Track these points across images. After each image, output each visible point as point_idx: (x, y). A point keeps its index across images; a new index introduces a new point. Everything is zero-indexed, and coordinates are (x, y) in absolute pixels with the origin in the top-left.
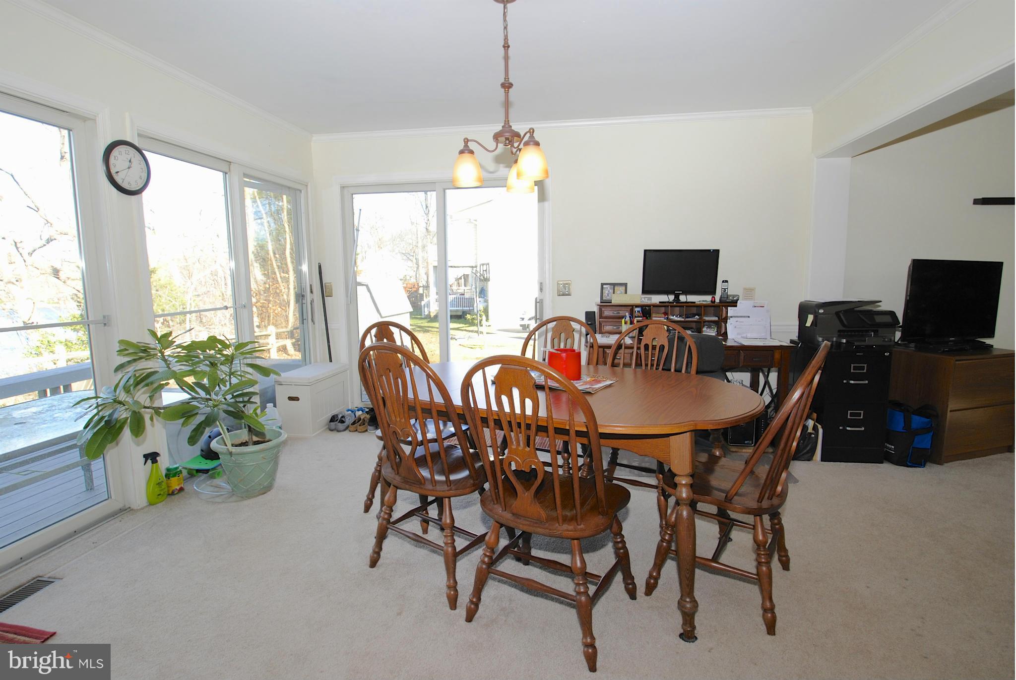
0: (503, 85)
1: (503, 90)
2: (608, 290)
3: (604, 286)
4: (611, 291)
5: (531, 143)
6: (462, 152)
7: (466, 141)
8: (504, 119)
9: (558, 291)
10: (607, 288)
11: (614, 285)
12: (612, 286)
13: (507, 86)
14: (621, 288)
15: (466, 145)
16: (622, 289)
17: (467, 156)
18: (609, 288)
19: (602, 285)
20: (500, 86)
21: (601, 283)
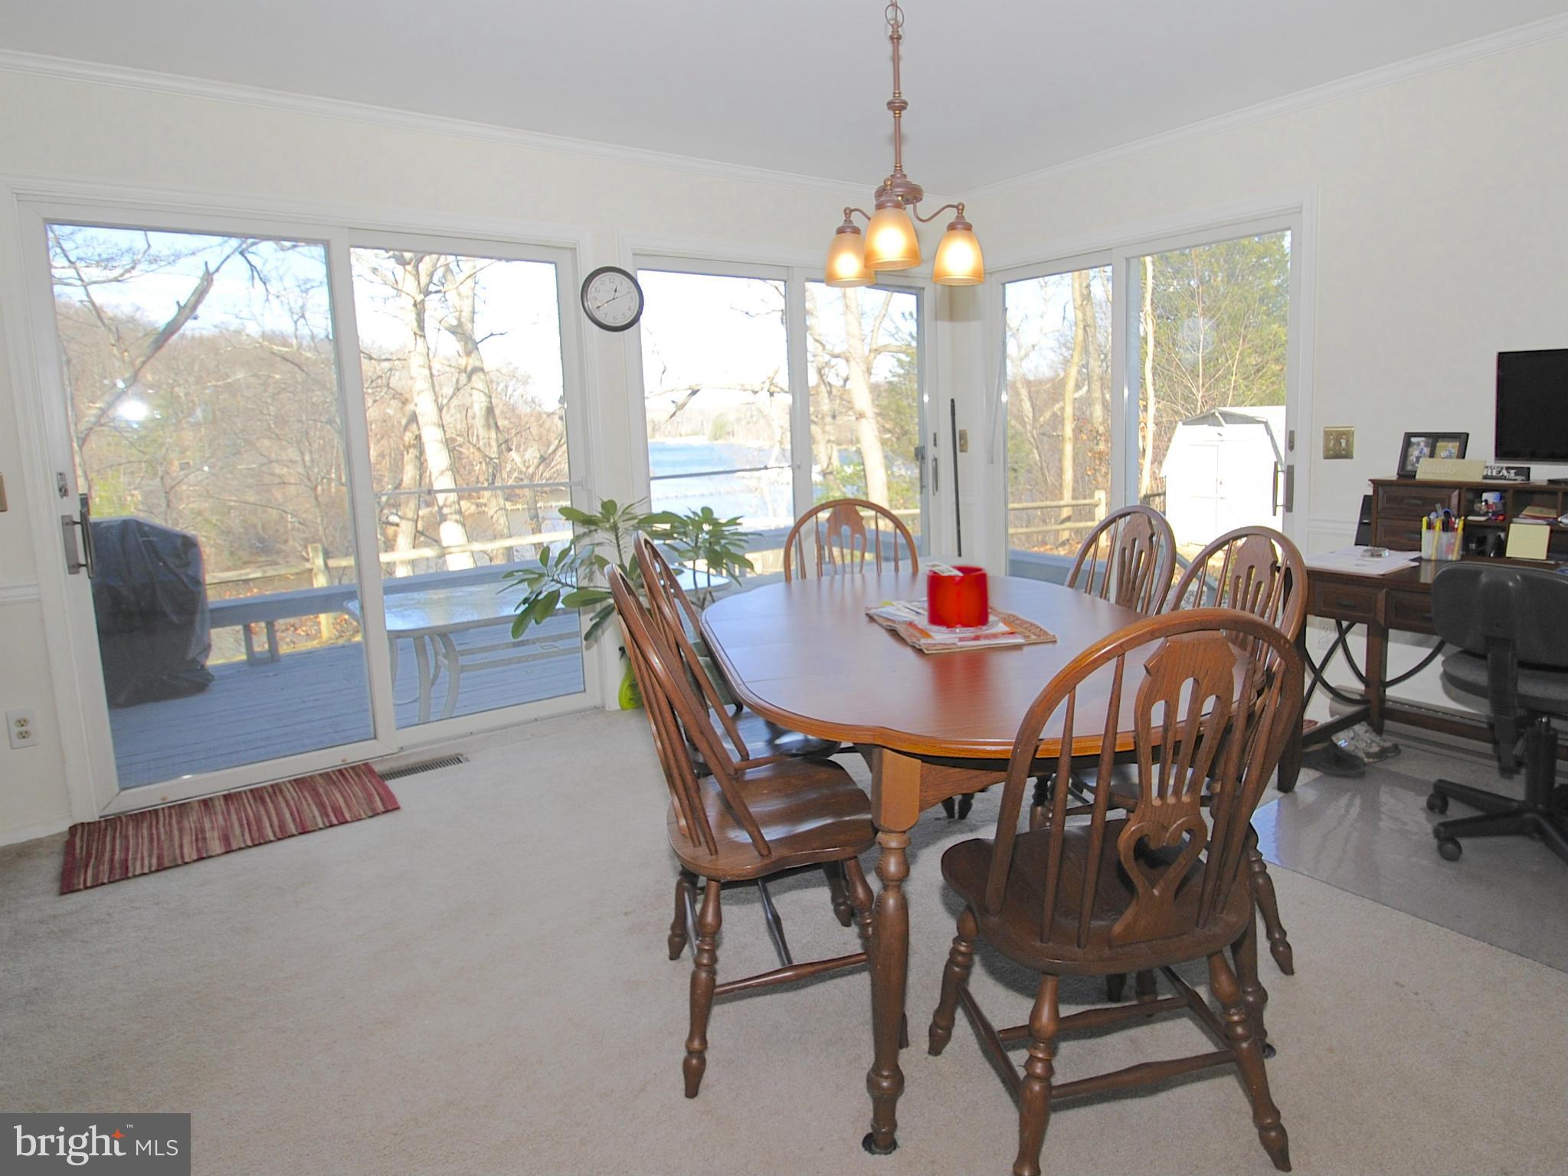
0: (890, 105)
1: (891, 113)
2: (1420, 445)
3: (1414, 440)
4: (1427, 451)
5: (889, 204)
6: (840, 231)
7: (848, 212)
8: (894, 164)
9: (1327, 449)
10: (1418, 444)
11: (1434, 439)
12: (1431, 440)
13: (897, 107)
14: (1450, 445)
15: (848, 220)
16: (1453, 446)
17: (849, 236)
18: (1422, 444)
19: (1409, 436)
20: (886, 107)
21: (1406, 433)
